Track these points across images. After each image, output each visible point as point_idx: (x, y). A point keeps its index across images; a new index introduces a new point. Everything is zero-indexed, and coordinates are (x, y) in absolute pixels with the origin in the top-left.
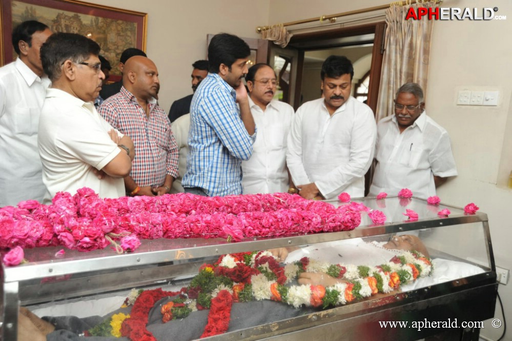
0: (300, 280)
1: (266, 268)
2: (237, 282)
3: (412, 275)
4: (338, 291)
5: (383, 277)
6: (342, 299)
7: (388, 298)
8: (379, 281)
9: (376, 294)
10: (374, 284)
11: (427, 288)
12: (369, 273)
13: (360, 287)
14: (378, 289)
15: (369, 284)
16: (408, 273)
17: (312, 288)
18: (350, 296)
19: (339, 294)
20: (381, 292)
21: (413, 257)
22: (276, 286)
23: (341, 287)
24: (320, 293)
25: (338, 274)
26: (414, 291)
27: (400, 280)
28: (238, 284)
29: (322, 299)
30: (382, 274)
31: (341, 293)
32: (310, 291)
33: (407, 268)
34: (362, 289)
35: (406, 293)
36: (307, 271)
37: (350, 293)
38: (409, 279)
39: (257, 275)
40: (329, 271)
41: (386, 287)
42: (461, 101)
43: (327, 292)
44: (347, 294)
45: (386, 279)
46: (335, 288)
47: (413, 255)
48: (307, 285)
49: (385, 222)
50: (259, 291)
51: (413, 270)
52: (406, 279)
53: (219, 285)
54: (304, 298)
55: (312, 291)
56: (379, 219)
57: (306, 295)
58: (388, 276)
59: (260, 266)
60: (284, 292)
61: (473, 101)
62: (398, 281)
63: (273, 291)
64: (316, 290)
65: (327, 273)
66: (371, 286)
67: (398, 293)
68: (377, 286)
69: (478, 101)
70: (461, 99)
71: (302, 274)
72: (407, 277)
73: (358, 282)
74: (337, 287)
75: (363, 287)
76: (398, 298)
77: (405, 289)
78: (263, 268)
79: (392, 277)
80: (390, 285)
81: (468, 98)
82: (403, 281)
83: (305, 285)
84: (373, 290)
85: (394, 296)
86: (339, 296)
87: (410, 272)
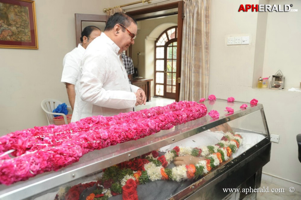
0: (176, 162)
1: (152, 157)
2: (135, 171)
3: (237, 146)
4: (203, 166)
5: (223, 151)
6: (206, 170)
7: (228, 164)
8: (222, 154)
9: (222, 163)
10: (220, 157)
11: (244, 153)
12: (214, 150)
13: (213, 160)
14: (223, 160)
15: (218, 158)
16: (235, 146)
17: (187, 167)
18: (209, 168)
19: (204, 168)
20: (224, 161)
21: (232, 135)
22: (164, 170)
23: (203, 163)
24: (192, 170)
25: (198, 154)
26: (239, 156)
27: (232, 151)
28: (136, 172)
29: (194, 173)
30: (222, 149)
31: (204, 167)
32: (186, 170)
33: (234, 143)
34: (215, 161)
35: (236, 159)
36: (179, 156)
37: (209, 165)
38: (236, 149)
39: (147, 164)
40: (192, 153)
41: (226, 158)
42: (229, 43)
43: (196, 168)
44: (208, 167)
45: (225, 152)
46: (200, 165)
47: (232, 134)
48: (183, 165)
49: (219, 117)
50: (153, 175)
51: (237, 143)
52: (234, 149)
53: (125, 176)
54: (183, 175)
55: (187, 169)
56: (216, 115)
57: (184, 173)
58: (225, 150)
59: (147, 156)
60: (169, 173)
61: (236, 43)
62: (231, 152)
63: (163, 174)
64: (190, 168)
65: (191, 154)
66: (219, 158)
67: (232, 159)
68: (221, 158)
69: (239, 42)
70: (229, 42)
71: (177, 158)
72: (234, 148)
73: (211, 158)
74: (201, 163)
75: (215, 160)
76: (233, 162)
77: (235, 156)
78: (149, 158)
79: (228, 150)
80: (227, 155)
81: (233, 41)
82: (233, 151)
83: (181, 165)
84: (220, 161)
85: (230, 162)
86: (204, 169)
87: (235, 145)
